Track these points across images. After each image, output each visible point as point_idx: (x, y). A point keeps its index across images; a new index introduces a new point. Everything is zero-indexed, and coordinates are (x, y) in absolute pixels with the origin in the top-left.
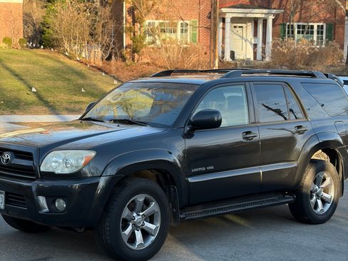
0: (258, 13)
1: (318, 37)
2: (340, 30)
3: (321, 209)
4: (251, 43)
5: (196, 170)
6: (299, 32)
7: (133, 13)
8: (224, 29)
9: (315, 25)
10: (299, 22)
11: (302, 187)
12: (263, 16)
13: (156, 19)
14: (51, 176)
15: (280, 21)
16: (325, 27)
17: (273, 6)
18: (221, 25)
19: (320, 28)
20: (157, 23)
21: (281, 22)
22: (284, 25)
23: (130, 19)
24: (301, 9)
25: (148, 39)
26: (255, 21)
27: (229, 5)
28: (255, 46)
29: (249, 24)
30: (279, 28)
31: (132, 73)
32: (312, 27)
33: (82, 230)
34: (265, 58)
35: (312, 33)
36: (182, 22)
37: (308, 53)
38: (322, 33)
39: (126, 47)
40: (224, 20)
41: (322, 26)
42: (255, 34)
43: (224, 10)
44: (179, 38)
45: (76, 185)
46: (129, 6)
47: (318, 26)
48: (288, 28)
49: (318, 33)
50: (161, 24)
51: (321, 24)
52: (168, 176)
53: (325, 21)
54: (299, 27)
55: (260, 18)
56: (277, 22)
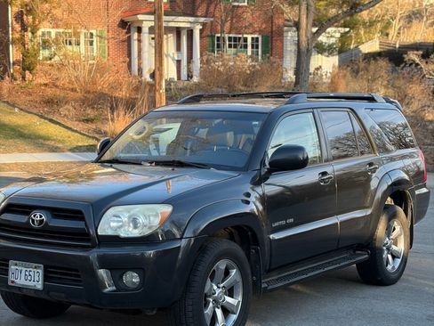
0: (183, 22)
1: (252, 52)
2: (278, 43)
3: (392, 266)
4: (173, 59)
5: (276, 224)
6: (230, 46)
7: (22, 20)
8: (139, 41)
9: (249, 37)
10: (229, 33)
11: (375, 240)
12: (188, 25)
13: (53, 28)
14: (115, 240)
15: (207, 32)
16: (260, 39)
17: (199, 14)
18: (135, 36)
19: (255, 40)
20: (53, 32)
21: (209, 33)
22: (213, 37)
23: (18, 27)
24: (232, 19)
25: (44, 54)
26: (178, 31)
27: (144, 11)
28: (179, 62)
29: (169, 35)
30: (207, 40)
31: (31, 98)
32: (246, 40)
33: (155, 312)
34: (192, 77)
35: (246, 47)
36: (85, 31)
37: (248, 72)
38: (257, 47)
39: (14, 64)
40: (139, 30)
41: (257, 38)
42: (179, 48)
43: (140, 17)
44: (83, 51)
45: (151, 253)
46: (16, 9)
47: (253, 38)
48: (218, 40)
49: (253, 47)
50: (58, 34)
51: (256, 36)
52: (249, 233)
53: (260, 32)
54: (230, 39)
55: (184, 28)
56: (205, 33)
